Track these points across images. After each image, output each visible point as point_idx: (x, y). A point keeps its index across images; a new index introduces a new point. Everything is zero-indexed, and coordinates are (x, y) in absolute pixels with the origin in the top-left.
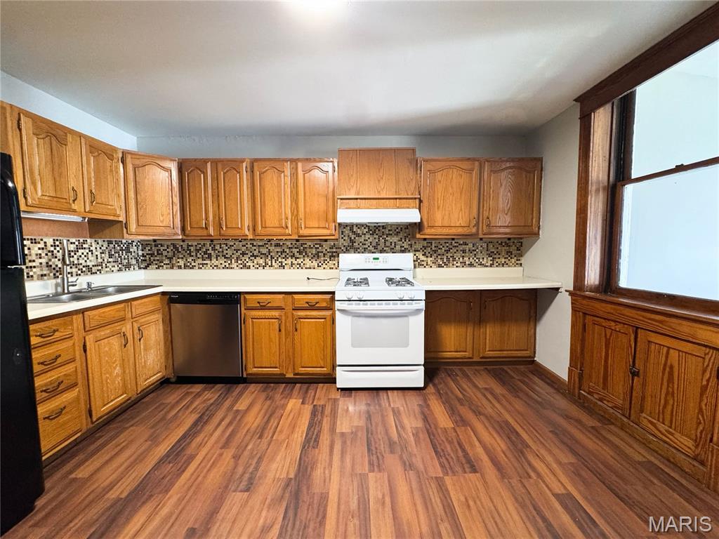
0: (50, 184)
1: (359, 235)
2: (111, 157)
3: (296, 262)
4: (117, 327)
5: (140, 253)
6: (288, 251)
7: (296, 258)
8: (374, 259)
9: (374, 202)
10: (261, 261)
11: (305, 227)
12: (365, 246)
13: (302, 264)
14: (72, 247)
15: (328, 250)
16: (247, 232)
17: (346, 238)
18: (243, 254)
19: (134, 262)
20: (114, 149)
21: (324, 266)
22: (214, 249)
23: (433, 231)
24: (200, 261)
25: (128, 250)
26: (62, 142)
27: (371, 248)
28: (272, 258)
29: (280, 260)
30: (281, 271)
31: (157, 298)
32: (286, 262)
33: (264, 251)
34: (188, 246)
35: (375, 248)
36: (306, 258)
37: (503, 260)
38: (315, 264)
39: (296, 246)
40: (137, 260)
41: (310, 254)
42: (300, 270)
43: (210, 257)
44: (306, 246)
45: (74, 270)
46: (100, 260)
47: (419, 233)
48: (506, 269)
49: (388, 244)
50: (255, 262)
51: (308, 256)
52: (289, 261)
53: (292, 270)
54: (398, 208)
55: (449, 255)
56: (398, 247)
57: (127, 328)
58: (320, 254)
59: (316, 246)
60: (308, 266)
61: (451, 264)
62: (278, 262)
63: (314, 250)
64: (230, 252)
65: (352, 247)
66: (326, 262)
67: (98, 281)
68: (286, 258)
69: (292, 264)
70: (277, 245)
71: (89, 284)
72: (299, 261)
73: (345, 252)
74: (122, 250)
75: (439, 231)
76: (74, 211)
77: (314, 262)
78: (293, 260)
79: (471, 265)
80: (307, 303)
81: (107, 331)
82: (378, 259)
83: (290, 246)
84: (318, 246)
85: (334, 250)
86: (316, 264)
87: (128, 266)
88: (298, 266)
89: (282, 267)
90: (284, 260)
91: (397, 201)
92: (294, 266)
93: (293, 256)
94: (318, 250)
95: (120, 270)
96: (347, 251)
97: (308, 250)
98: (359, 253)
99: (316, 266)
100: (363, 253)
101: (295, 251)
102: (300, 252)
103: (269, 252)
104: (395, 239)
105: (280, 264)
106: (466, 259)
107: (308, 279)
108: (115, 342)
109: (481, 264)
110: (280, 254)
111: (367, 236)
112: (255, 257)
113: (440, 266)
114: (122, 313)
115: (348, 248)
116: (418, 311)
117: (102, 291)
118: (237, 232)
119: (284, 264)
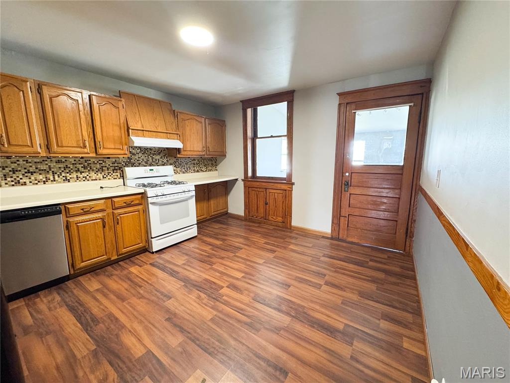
1: (134, 154)
3: (81, 176)
6: (71, 166)
7: (81, 173)
8: (150, 170)
10: (41, 177)
11: (104, 148)
12: (139, 162)
13: (88, 177)
15: (111, 165)
16: (39, 150)
21: (109, 177)
23: (186, 153)
27: (143, 163)
28: (54, 173)
29: (63, 175)
30: (67, 184)
32: (70, 176)
33: (43, 167)
35: (146, 163)
36: (91, 172)
37: (210, 168)
38: (100, 176)
39: (80, 162)
41: (95, 169)
42: (86, 182)
44: (90, 162)
47: (179, 154)
48: (211, 172)
49: (154, 160)
50: (33, 178)
51: (93, 170)
52: (74, 175)
53: (78, 183)
54: (169, 139)
55: (188, 166)
58: (104, 168)
59: (99, 162)
60: (94, 178)
61: (188, 172)
62: (61, 177)
63: (98, 165)
65: (130, 162)
66: (110, 174)
68: (70, 172)
69: (78, 178)
70: (59, 162)
72: (85, 174)
75: (189, 153)
77: (99, 175)
78: (79, 174)
79: (198, 171)
80: (125, 203)
82: (153, 170)
83: (73, 162)
84: (102, 162)
85: (116, 165)
86: (102, 176)
88: (84, 179)
89: (67, 180)
90: (68, 175)
91: (167, 135)
92: (79, 179)
93: (77, 171)
94: (102, 165)
97: (92, 166)
98: (135, 166)
99: (102, 178)
100: (138, 166)
101: (80, 166)
102: (84, 167)
103: (50, 168)
104: (158, 157)
105: (64, 178)
106: (195, 168)
107: (101, 187)
109: (202, 171)
110: (63, 169)
111: (140, 155)
112: (32, 173)
113: (184, 173)
115: (127, 163)
116: (192, 196)
119: (68, 178)
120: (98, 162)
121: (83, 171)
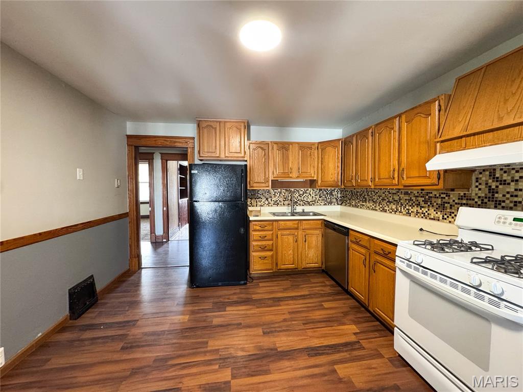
0: (281, 168)
1: (505, 183)
2: (311, 148)
3: (421, 211)
4: (293, 231)
5: (339, 195)
6: (414, 199)
7: (422, 207)
8: (516, 219)
10: (394, 207)
12: (516, 199)
13: (426, 214)
14: (301, 193)
15: (456, 201)
16: (370, 183)
17: (483, 187)
18: (383, 200)
19: (335, 200)
20: (313, 144)
21: (450, 219)
22: (368, 195)
24: (361, 203)
25: (331, 194)
28: (402, 205)
29: (407, 208)
30: (407, 218)
31: (320, 222)
32: (412, 210)
33: (396, 198)
34: (358, 192)
36: (430, 208)
38: (440, 215)
39: (422, 195)
40: (337, 200)
41: (435, 204)
42: (424, 220)
43: (365, 201)
44: (431, 195)
45: (301, 203)
46: (314, 199)
50: (390, 207)
51: (433, 206)
52: (415, 209)
53: (417, 219)
57: (300, 233)
58: (446, 205)
59: (442, 196)
60: (432, 217)
62: (405, 209)
63: (440, 200)
64: (376, 197)
65: (491, 199)
66: (453, 215)
67: (307, 209)
68: (412, 206)
69: (417, 213)
70: (406, 193)
71: (303, 210)
72: (424, 210)
73: (479, 206)
74: (327, 194)
76: (291, 177)
77: (439, 213)
78: (419, 209)
80: (382, 249)
81: (287, 232)
83: (416, 195)
84: (444, 196)
86: (441, 216)
87: (330, 203)
88: (422, 215)
89: (409, 214)
90: (410, 208)
92: (419, 215)
93: (418, 205)
94: (444, 200)
95: (325, 204)
96: (483, 205)
97: (433, 200)
99: (441, 218)
101: (421, 199)
102: (426, 202)
103: (400, 199)
105: (407, 211)
107: (421, 230)
108: (291, 238)
110: (407, 202)
112: (390, 202)
114: (296, 226)
115: (486, 201)
117: (307, 214)
118: (364, 183)
119: (410, 212)
120: (440, 195)
121: (423, 205)
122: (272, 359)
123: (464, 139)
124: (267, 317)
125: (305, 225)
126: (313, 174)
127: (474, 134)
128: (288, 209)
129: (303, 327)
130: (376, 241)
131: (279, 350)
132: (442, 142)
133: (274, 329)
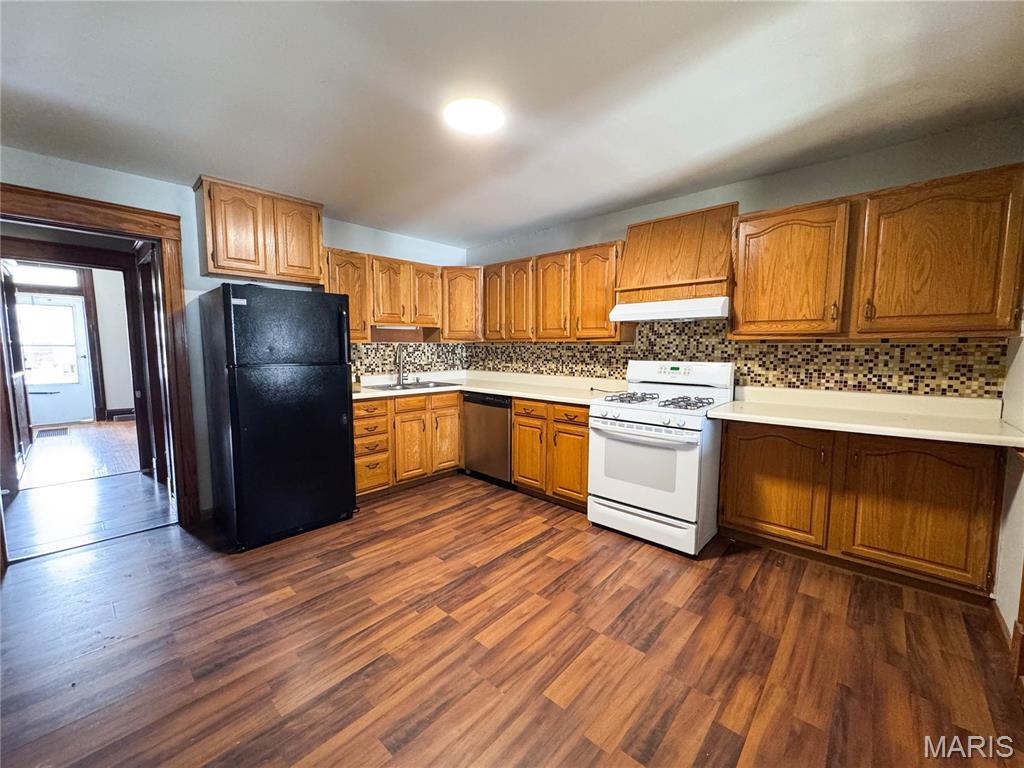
0: (388, 305)
1: (661, 336)
2: (432, 276)
3: (586, 369)
4: (418, 414)
5: (464, 354)
6: (578, 354)
7: (587, 364)
8: (672, 369)
9: (661, 292)
10: (553, 366)
11: (583, 328)
12: (668, 351)
13: (592, 372)
14: (410, 350)
15: (623, 355)
16: (531, 335)
17: (644, 340)
18: (538, 358)
19: (458, 362)
20: (435, 268)
21: (617, 375)
22: (515, 352)
23: (753, 328)
24: (504, 364)
25: (453, 352)
26: (397, 273)
27: (677, 353)
28: (563, 363)
29: (570, 366)
30: (571, 378)
31: (455, 395)
32: (576, 368)
33: (556, 355)
34: (497, 348)
35: (683, 353)
36: (596, 365)
38: (606, 371)
39: (587, 350)
40: (461, 362)
41: (601, 360)
42: (590, 379)
43: (511, 361)
44: (597, 350)
45: (411, 367)
46: (430, 360)
47: (731, 332)
49: (702, 348)
50: (548, 367)
51: (599, 362)
52: (579, 367)
53: (581, 379)
54: (696, 297)
55: (811, 368)
56: (717, 353)
57: (428, 416)
58: (612, 360)
59: (608, 350)
60: (599, 375)
61: (814, 384)
62: (568, 368)
63: (606, 355)
64: (527, 355)
65: (651, 351)
66: (619, 370)
67: (424, 377)
68: (576, 364)
69: (582, 371)
70: (569, 348)
71: (418, 380)
72: (590, 367)
73: (642, 359)
74: (448, 352)
76: (403, 322)
78: (584, 366)
79: (860, 387)
80: (566, 415)
81: (407, 416)
82: (678, 369)
83: (581, 349)
84: (610, 350)
85: (629, 355)
87: (453, 366)
88: (588, 374)
89: (572, 373)
90: (574, 366)
91: (694, 288)
92: (584, 373)
93: (583, 362)
94: (610, 355)
95: (446, 369)
96: (645, 358)
97: (599, 355)
98: (660, 359)
99: (607, 375)
100: (665, 360)
101: (586, 355)
102: (591, 358)
103: (561, 356)
104: (714, 340)
105: (570, 370)
107: (592, 389)
108: (416, 426)
109: (884, 387)
110: (570, 359)
111: (672, 337)
112: (548, 361)
113: (791, 385)
114: (422, 404)
115: (647, 353)
116: (690, 445)
117: (425, 385)
118: (522, 335)
119: (574, 371)
120: (606, 350)
122: (477, 578)
123: (641, 291)
124: (427, 544)
125: (435, 402)
126: (435, 317)
127: (649, 288)
128: (391, 379)
129: (485, 536)
130: (557, 407)
131: (478, 566)
132: (622, 291)
133: (452, 551)
